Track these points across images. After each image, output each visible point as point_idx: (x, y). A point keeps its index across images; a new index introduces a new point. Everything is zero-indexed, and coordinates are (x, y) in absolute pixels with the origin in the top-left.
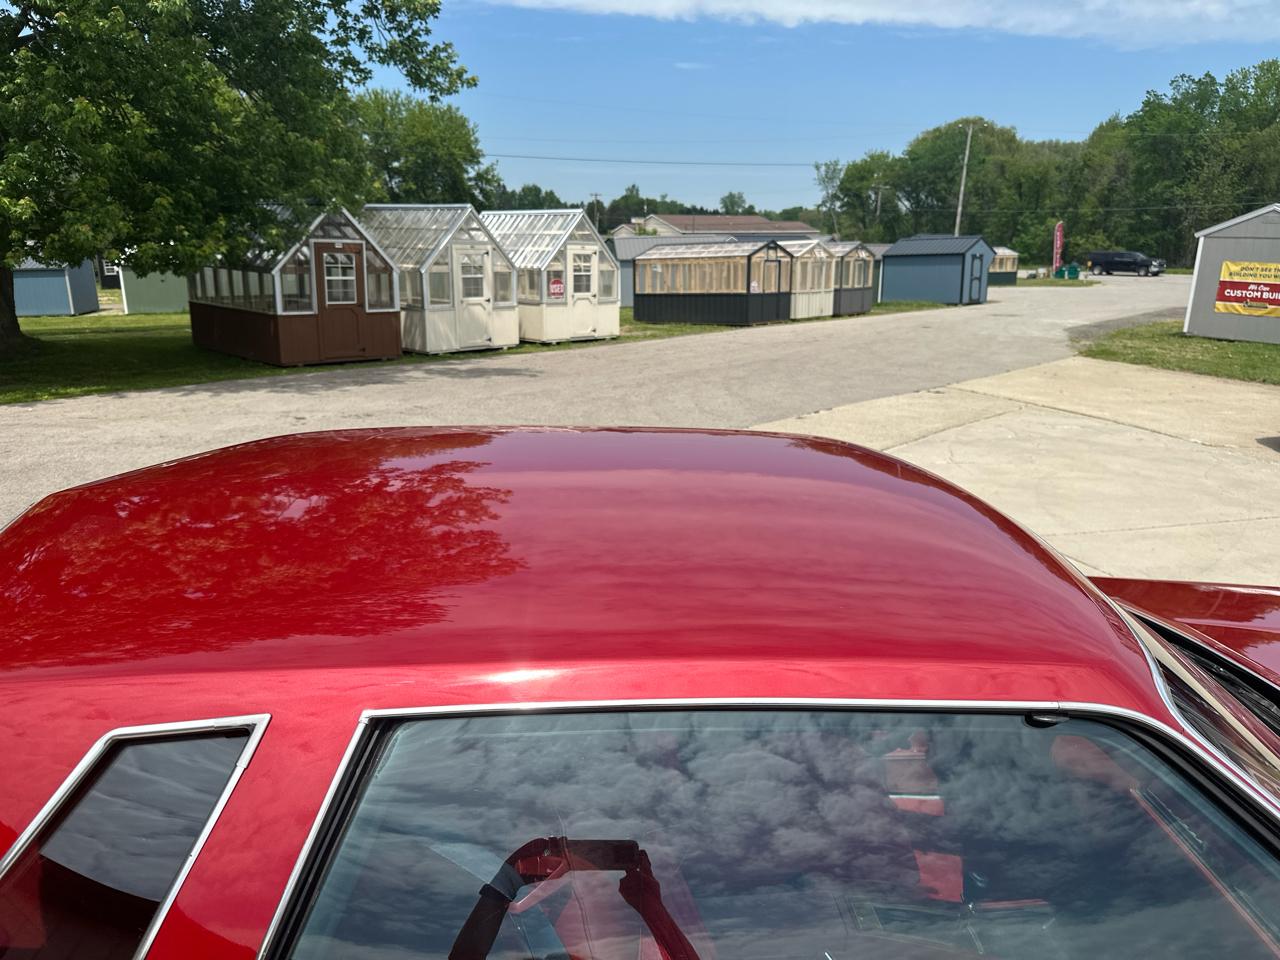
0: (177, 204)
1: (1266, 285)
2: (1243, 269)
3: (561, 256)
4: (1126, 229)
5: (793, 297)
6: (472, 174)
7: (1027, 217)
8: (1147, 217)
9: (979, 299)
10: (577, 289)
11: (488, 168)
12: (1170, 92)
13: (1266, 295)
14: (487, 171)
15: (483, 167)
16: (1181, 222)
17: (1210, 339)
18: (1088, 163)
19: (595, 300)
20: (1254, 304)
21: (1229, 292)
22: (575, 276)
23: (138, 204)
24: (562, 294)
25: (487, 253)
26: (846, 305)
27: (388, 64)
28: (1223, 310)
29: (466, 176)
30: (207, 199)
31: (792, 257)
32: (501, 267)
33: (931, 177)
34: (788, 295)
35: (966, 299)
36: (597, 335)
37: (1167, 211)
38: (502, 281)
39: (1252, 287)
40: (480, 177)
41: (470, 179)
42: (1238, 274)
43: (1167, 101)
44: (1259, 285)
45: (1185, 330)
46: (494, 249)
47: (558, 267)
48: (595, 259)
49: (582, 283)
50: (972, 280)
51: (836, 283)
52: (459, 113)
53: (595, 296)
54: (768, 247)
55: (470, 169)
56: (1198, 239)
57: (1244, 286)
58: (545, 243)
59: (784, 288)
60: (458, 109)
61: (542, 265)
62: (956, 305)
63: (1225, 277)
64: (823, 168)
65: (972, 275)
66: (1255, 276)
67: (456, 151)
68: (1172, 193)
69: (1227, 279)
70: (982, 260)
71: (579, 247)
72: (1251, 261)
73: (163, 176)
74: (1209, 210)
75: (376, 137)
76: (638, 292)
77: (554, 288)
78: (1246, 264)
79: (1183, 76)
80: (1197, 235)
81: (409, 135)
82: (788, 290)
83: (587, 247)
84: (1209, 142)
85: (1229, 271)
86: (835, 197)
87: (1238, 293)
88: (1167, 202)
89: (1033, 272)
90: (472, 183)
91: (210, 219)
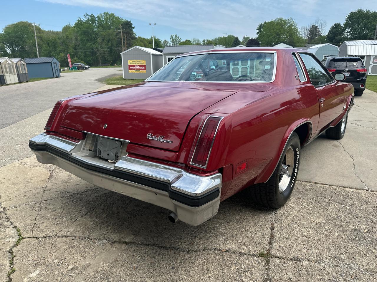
1: (138, 65)
2: (133, 62)
4: (83, 56)
5: (5, 77)
7: (53, 53)
8: (88, 53)
9: (58, 76)
12: (84, 18)
13: (139, 68)
16: (97, 54)
17: (130, 79)
18: (67, 37)
20: (137, 70)
21: (131, 68)
26: (22, 79)
28: (131, 72)
31: (1, 63)
33: (17, 40)
34: (3, 76)
35: (55, 76)
37: (92, 51)
39: (136, 66)
42: (132, 63)
43: (84, 21)
44: (137, 65)
45: (124, 78)
50: (55, 70)
51: (17, 73)
56: (121, 55)
57: (134, 66)
62: (53, 78)
63: (129, 64)
65: (55, 69)
66: (136, 63)
68: (92, 46)
69: (130, 65)
70: (56, 64)
72: (134, 60)
74: (103, 51)
78: (133, 61)
79: (86, 14)
80: (121, 54)
82: (3, 74)
84: (98, 33)
85: (130, 62)
87: (133, 68)
88: (92, 49)
89: (64, 69)
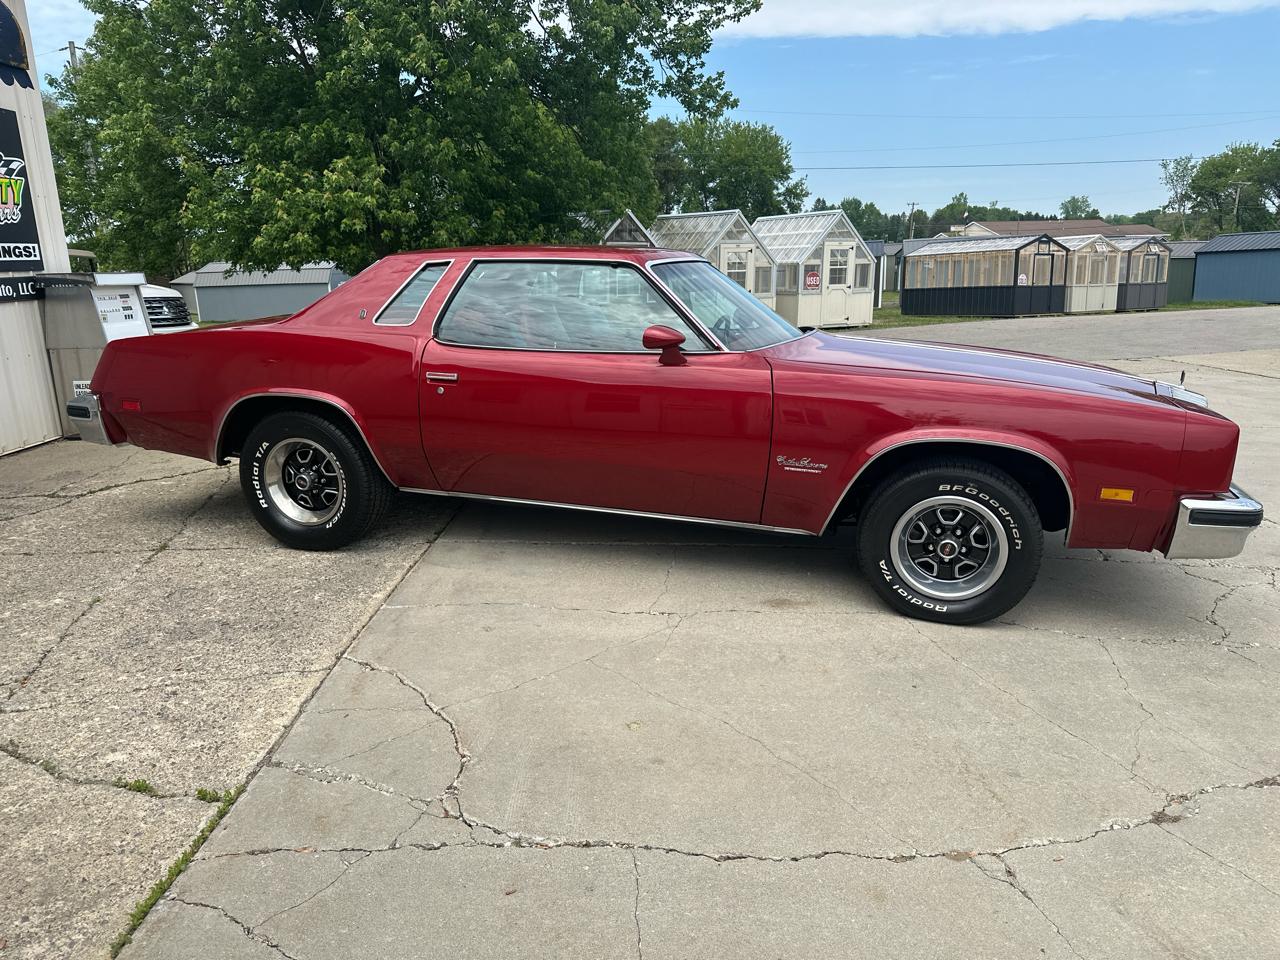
0: (508, 215)
3: (818, 253)
5: (1068, 291)
6: (782, 189)
10: (833, 281)
11: (797, 183)
14: (796, 186)
15: (792, 182)
19: (848, 291)
22: (831, 270)
23: (484, 215)
24: (817, 285)
25: (751, 251)
26: (1133, 301)
27: (665, 96)
29: (775, 192)
30: (531, 211)
31: (1068, 250)
32: (764, 263)
34: (1063, 288)
36: (850, 323)
38: (763, 273)
40: (789, 192)
41: (779, 195)
46: (758, 248)
47: (816, 262)
48: (852, 254)
49: (837, 276)
51: (1121, 278)
52: (773, 133)
53: (849, 287)
54: (1039, 241)
55: (780, 186)
58: (806, 241)
59: (1058, 282)
60: (772, 128)
61: (802, 260)
64: (1172, 165)
67: (766, 168)
71: (837, 243)
73: (501, 195)
75: (695, 159)
76: (907, 286)
77: (811, 280)
81: (724, 156)
82: (1062, 283)
83: (844, 243)
86: (1186, 197)
90: (781, 198)
91: (533, 226)
